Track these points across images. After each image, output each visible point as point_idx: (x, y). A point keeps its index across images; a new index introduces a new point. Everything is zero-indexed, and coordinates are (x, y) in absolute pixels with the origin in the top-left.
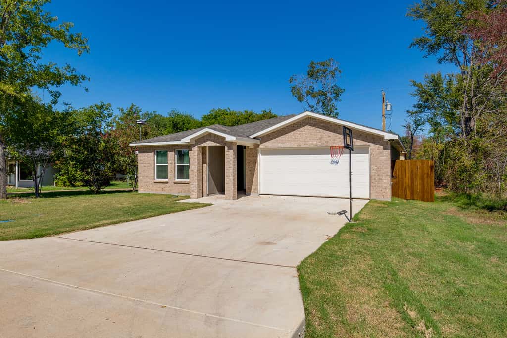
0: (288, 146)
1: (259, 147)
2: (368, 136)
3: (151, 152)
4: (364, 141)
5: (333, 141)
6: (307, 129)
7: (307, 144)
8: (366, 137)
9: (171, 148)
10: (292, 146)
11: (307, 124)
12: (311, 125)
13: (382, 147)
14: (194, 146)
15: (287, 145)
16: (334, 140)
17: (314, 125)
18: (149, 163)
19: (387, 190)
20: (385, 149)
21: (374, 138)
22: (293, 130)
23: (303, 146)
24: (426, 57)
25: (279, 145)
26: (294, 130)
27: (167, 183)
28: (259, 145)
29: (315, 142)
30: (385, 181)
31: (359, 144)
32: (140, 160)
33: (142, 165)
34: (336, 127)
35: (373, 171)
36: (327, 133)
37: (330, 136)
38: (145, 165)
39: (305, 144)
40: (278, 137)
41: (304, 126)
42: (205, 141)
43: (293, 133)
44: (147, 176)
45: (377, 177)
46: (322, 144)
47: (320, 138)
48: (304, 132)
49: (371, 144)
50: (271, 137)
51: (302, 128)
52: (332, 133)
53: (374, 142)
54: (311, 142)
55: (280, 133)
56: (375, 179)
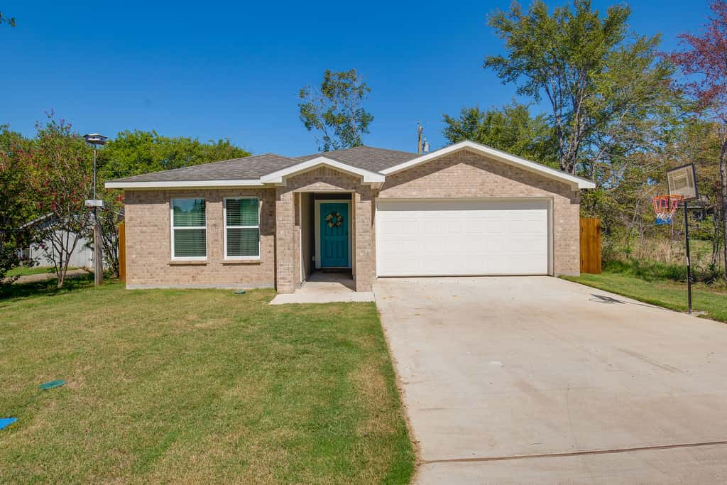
0: (429, 196)
1: (377, 196)
2: (551, 183)
3: (162, 202)
4: (545, 190)
5: (501, 189)
6: (460, 170)
7: (461, 193)
8: (548, 184)
9: (215, 194)
10: (437, 196)
11: (461, 161)
12: (467, 164)
13: (569, 200)
14: (285, 190)
15: (428, 194)
16: (503, 187)
17: (473, 164)
18: (156, 226)
19: (576, 261)
20: (573, 202)
21: (559, 187)
22: (438, 169)
23: (454, 195)
24: (504, 84)
25: (414, 193)
26: (441, 169)
27: (205, 265)
28: (378, 193)
29: (473, 190)
30: (573, 248)
31: (538, 195)
32: (131, 219)
33: (137, 230)
34: (505, 169)
35: (558, 234)
36: (493, 175)
37: (497, 182)
38: (144, 229)
39: (457, 193)
40: (411, 180)
41: (456, 164)
42: (310, 183)
43: (437, 174)
44: (150, 253)
45: (563, 243)
46: (484, 193)
47: (482, 184)
48: (456, 174)
49: (555, 195)
50: (400, 180)
51: (453, 167)
52: (499, 176)
53: (559, 193)
54: (467, 190)
55: (416, 174)
56: (560, 245)
